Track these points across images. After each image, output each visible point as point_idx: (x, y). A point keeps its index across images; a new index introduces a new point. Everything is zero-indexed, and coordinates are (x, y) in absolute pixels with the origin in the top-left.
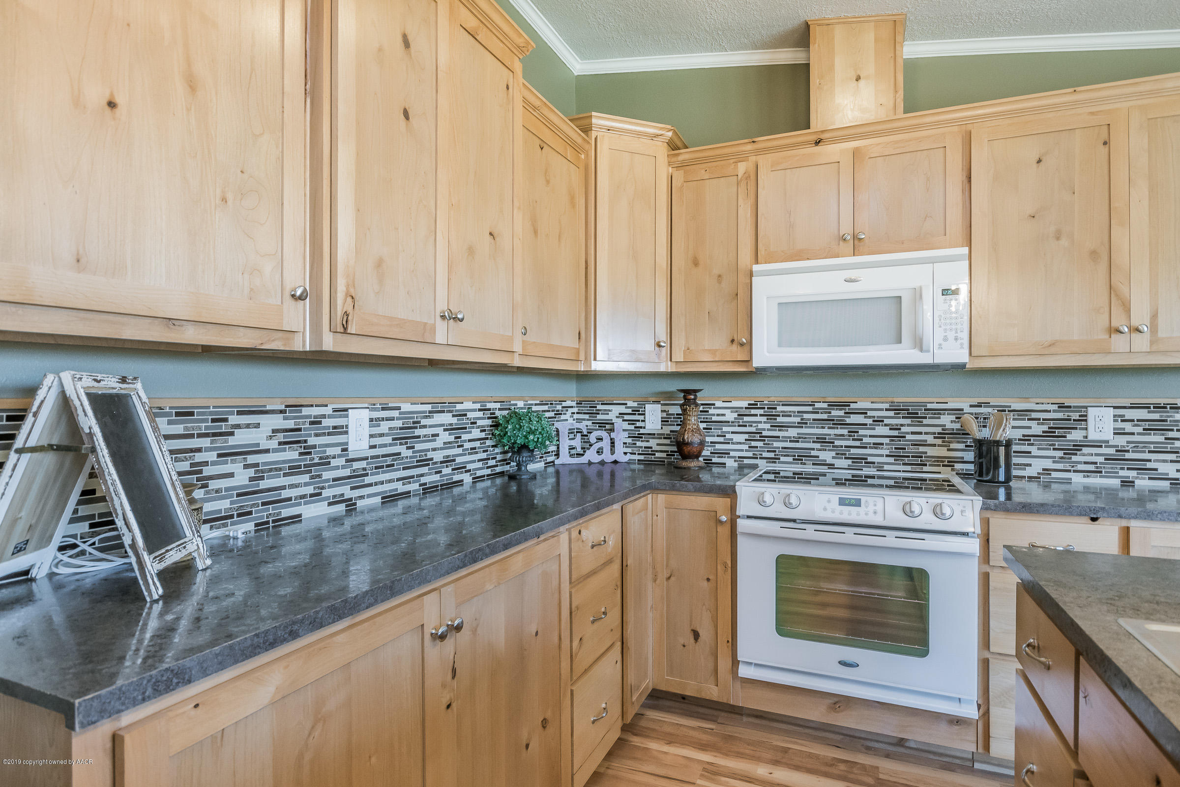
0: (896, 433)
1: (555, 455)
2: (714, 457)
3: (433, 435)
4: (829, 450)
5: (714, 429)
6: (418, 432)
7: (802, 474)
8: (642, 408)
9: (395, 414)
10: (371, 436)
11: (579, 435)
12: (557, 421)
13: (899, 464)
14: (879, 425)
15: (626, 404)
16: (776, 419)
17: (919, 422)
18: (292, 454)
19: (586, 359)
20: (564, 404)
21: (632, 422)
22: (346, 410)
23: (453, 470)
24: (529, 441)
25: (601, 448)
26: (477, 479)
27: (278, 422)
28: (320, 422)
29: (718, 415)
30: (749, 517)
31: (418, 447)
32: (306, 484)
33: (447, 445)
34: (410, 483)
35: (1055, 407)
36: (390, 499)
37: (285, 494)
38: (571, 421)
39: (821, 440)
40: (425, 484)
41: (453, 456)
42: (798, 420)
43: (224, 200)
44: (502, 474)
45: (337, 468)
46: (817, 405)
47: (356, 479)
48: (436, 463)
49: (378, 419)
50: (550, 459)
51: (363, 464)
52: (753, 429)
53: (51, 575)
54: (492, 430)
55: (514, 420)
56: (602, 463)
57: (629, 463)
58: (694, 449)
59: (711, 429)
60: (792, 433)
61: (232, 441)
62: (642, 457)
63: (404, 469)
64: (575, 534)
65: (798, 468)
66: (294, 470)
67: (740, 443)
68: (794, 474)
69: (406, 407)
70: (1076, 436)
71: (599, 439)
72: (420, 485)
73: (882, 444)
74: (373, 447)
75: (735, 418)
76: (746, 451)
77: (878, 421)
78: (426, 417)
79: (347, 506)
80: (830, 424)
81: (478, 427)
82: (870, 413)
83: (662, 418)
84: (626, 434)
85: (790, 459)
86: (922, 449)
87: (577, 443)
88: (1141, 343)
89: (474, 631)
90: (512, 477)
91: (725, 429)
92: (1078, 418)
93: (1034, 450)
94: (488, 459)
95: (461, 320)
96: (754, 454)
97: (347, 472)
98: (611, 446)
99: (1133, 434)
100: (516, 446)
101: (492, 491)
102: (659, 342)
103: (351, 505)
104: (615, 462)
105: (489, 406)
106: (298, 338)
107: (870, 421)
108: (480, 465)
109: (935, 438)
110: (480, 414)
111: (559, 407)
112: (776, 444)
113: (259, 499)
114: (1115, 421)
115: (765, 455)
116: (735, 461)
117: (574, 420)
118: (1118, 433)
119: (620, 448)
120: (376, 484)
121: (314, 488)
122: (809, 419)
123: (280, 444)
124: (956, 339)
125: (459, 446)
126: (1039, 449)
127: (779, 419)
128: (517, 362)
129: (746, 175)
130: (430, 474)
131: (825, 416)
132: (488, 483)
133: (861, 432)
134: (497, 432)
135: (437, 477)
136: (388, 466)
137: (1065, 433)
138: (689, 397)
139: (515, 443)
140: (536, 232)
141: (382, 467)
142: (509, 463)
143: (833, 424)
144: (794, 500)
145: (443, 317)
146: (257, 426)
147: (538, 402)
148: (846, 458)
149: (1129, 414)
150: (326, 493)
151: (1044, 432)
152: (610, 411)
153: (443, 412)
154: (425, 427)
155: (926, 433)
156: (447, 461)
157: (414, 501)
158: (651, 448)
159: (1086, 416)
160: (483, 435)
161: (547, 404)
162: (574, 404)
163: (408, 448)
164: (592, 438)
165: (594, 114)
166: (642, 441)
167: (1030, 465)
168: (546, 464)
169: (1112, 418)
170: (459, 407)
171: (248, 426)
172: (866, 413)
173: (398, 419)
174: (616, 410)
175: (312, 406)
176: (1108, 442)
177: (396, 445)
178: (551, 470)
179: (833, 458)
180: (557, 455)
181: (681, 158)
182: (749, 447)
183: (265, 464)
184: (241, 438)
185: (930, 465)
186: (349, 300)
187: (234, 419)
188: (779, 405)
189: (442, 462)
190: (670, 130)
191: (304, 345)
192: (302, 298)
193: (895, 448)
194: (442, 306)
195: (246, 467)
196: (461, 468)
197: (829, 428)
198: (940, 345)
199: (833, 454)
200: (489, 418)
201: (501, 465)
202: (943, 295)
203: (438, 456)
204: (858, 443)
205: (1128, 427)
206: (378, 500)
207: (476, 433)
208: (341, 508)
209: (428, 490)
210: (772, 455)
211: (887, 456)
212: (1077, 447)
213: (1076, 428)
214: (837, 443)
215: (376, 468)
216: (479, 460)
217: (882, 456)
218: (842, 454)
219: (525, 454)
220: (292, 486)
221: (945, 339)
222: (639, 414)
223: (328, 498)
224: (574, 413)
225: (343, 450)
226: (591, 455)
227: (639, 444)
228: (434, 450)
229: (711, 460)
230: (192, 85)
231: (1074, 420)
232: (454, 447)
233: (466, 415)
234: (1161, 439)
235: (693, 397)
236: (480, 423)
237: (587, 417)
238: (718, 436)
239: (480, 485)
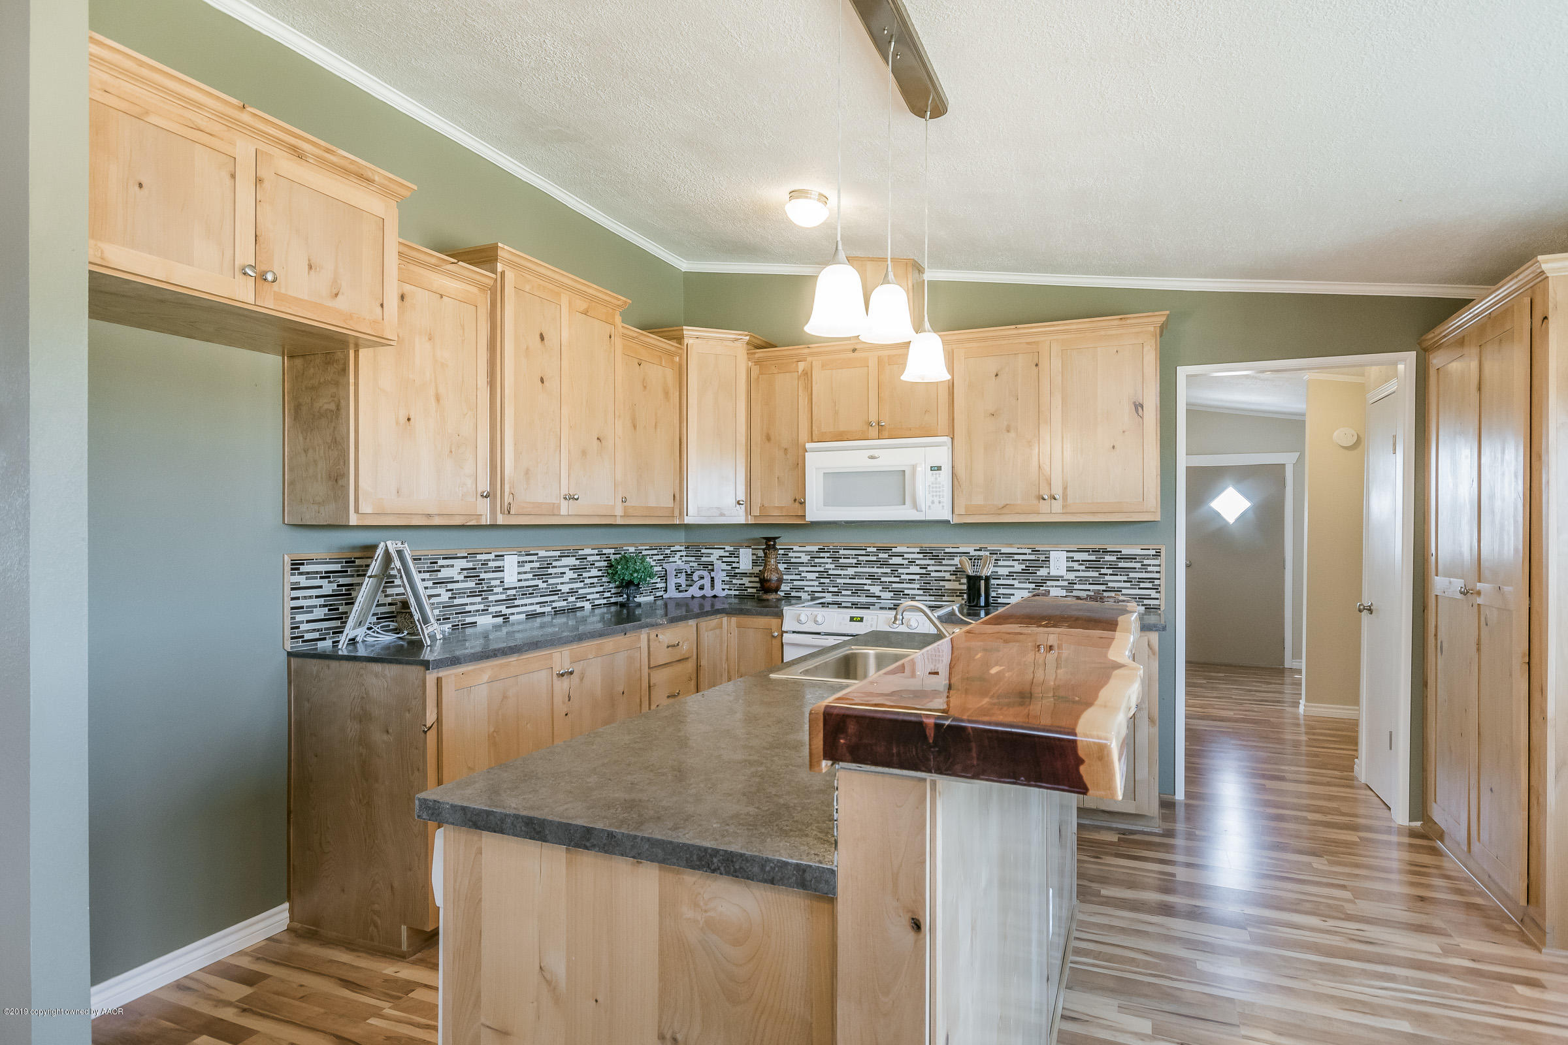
0: (924, 571)
1: (664, 591)
2: (793, 591)
3: (561, 573)
4: (877, 585)
5: (793, 569)
6: (550, 571)
7: (857, 604)
8: (736, 551)
9: (534, 558)
10: (519, 573)
11: (684, 574)
12: (666, 563)
13: (926, 595)
14: (912, 565)
15: (724, 548)
16: (838, 561)
17: (940, 562)
18: (471, 584)
19: (680, 514)
20: (672, 549)
21: (729, 563)
22: (503, 556)
23: (576, 598)
24: (634, 578)
25: (703, 585)
26: (595, 607)
27: (463, 563)
28: (487, 564)
29: (796, 557)
30: (794, 632)
31: (551, 581)
32: (479, 603)
33: (572, 580)
34: (545, 606)
35: (1030, 551)
36: (531, 616)
37: (468, 608)
38: (679, 562)
39: (871, 577)
40: (556, 608)
41: (577, 588)
42: (855, 561)
43: (451, 452)
44: (615, 604)
45: (497, 594)
46: (869, 549)
47: (510, 601)
48: (563, 593)
49: (523, 562)
50: (658, 594)
51: (513, 592)
52: (822, 569)
53: (364, 641)
54: (607, 570)
55: (623, 562)
56: (704, 597)
57: (728, 596)
58: (773, 584)
59: (790, 569)
60: (851, 571)
61: (440, 575)
62: (737, 593)
63: (541, 596)
64: (653, 636)
65: (855, 599)
66: (473, 594)
67: (812, 580)
68: (852, 604)
69: (542, 553)
70: (1042, 572)
71: (701, 578)
72: (552, 608)
73: (914, 580)
74: (520, 580)
75: (809, 560)
76: (817, 586)
77: (912, 562)
78: (556, 560)
79: (504, 619)
80: (878, 564)
81: (596, 567)
82: (906, 556)
83: (753, 560)
84: (724, 574)
85: (849, 593)
86: (942, 583)
87: (682, 580)
88: (1057, 506)
89: (582, 679)
90: (622, 605)
91: (801, 569)
92: (1044, 559)
93: (1016, 583)
94: (605, 592)
95: (577, 499)
96: (822, 589)
97: (503, 597)
98: (711, 581)
99: (1079, 571)
100: (624, 581)
101: (608, 616)
102: (739, 501)
103: (506, 618)
104: (715, 596)
105: (605, 551)
106: (484, 518)
107: (906, 562)
108: (598, 596)
109: (951, 575)
110: (598, 558)
111: (668, 552)
112: (839, 581)
113: (454, 610)
114: (1067, 561)
115: (831, 589)
116: (809, 595)
117: (683, 562)
118: (1070, 570)
119: (719, 585)
120: (522, 605)
121: (484, 606)
122: (863, 561)
123: (465, 577)
124: (940, 502)
125: (581, 582)
126: (1019, 582)
127: (841, 561)
128: (619, 521)
129: (805, 372)
130: (559, 601)
131: (874, 558)
132: (605, 610)
133: (900, 571)
134: (610, 571)
135: (565, 603)
136: (530, 594)
137: (1036, 570)
138: (769, 544)
139: (623, 579)
140: (635, 427)
141: (526, 594)
142: (622, 596)
143: (880, 564)
144: (820, 619)
145: (565, 498)
146: (453, 566)
147: (648, 548)
148: (889, 591)
149: (1077, 556)
150: (491, 609)
151: (1023, 570)
152: (711, 554)
153: (569, 556)
154: (555, 567)
155: (945, 571)
156: (572, 592)
157: (547, 619)
158: (744, 584)
159: (1049, 557)
160: (600, 573)
161: (657, 549)
162: (683, 548)
163: (543, 582)
164: (695, 577)
165: (684, 327)
166: (737, 579)
167: (1014, 595)
168: (655, 597)
169: (1065, 559)
170: (581, 552)
171: (448, 566)
172: (903, 556)
173: (537, 561)
174: (717, 553)
175: (483, 554)
176: (1063, 577)
177: (535, 579)
178: (659, 602)
179: (880, 591)
180: (666, 591)
181: (757, 356)
182: (819, 583)
183: (457, 589)
184: (444, 573)
185: (948, 596)
186: (511, 495)
187: (441, 562)
188: (841, 549)
189: (568, 593)
190: (747, 335)
191: (486, 521)
192: (486, 497)
193: (924, 583)
194: (564, 491)
195: (447, 590)
196: (583, 598)
197: (877, 567)
198: (930, 506)
199: (880, 588)
200: (605, 561)
201: (615, 597)
202: (931, 470)
203: (565, 588)
204: (897, 579)
205: (1076, 566)
206: (523, 616)
207: (595, 572)
208: (500, 619)
209: (557, 612)
210: (836, 589)
211: (918, 589)
212: (1044, 580)
213: (1042, 567)
214: (883, 579)
215: (522, 595)
216: (597, 593)
217: (914, 589)
218: (887, 588)
219: (633, 588)
220: (472, 604)
221: (933, 502)
222: (735, 557)
223: (492, 613)
224: (683, 556)
225: (501, 582)
226: (694, 591)
227: (734, 581)
228: (562, 583)
229: (790, 594)
230: (438, 399)
231: (1042, 561)
232: (577, 582)
233: (586, 558)
234: (1096, 574)
235: (772, 543)
236: (597, 564)
237: (693, 559)
238: (795, 574)
239: (597, 611)
